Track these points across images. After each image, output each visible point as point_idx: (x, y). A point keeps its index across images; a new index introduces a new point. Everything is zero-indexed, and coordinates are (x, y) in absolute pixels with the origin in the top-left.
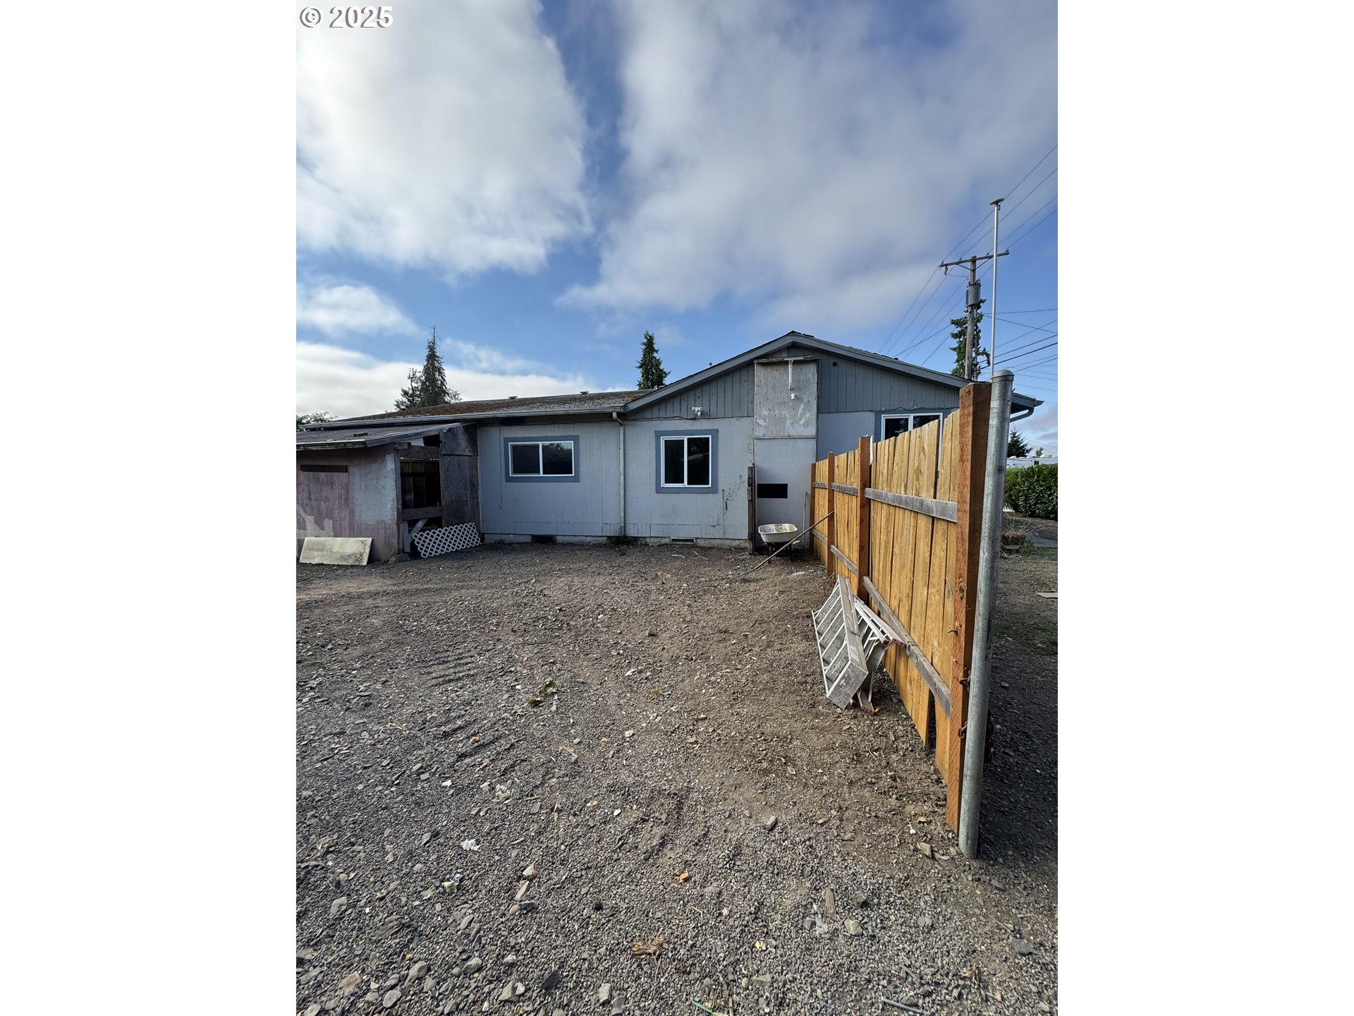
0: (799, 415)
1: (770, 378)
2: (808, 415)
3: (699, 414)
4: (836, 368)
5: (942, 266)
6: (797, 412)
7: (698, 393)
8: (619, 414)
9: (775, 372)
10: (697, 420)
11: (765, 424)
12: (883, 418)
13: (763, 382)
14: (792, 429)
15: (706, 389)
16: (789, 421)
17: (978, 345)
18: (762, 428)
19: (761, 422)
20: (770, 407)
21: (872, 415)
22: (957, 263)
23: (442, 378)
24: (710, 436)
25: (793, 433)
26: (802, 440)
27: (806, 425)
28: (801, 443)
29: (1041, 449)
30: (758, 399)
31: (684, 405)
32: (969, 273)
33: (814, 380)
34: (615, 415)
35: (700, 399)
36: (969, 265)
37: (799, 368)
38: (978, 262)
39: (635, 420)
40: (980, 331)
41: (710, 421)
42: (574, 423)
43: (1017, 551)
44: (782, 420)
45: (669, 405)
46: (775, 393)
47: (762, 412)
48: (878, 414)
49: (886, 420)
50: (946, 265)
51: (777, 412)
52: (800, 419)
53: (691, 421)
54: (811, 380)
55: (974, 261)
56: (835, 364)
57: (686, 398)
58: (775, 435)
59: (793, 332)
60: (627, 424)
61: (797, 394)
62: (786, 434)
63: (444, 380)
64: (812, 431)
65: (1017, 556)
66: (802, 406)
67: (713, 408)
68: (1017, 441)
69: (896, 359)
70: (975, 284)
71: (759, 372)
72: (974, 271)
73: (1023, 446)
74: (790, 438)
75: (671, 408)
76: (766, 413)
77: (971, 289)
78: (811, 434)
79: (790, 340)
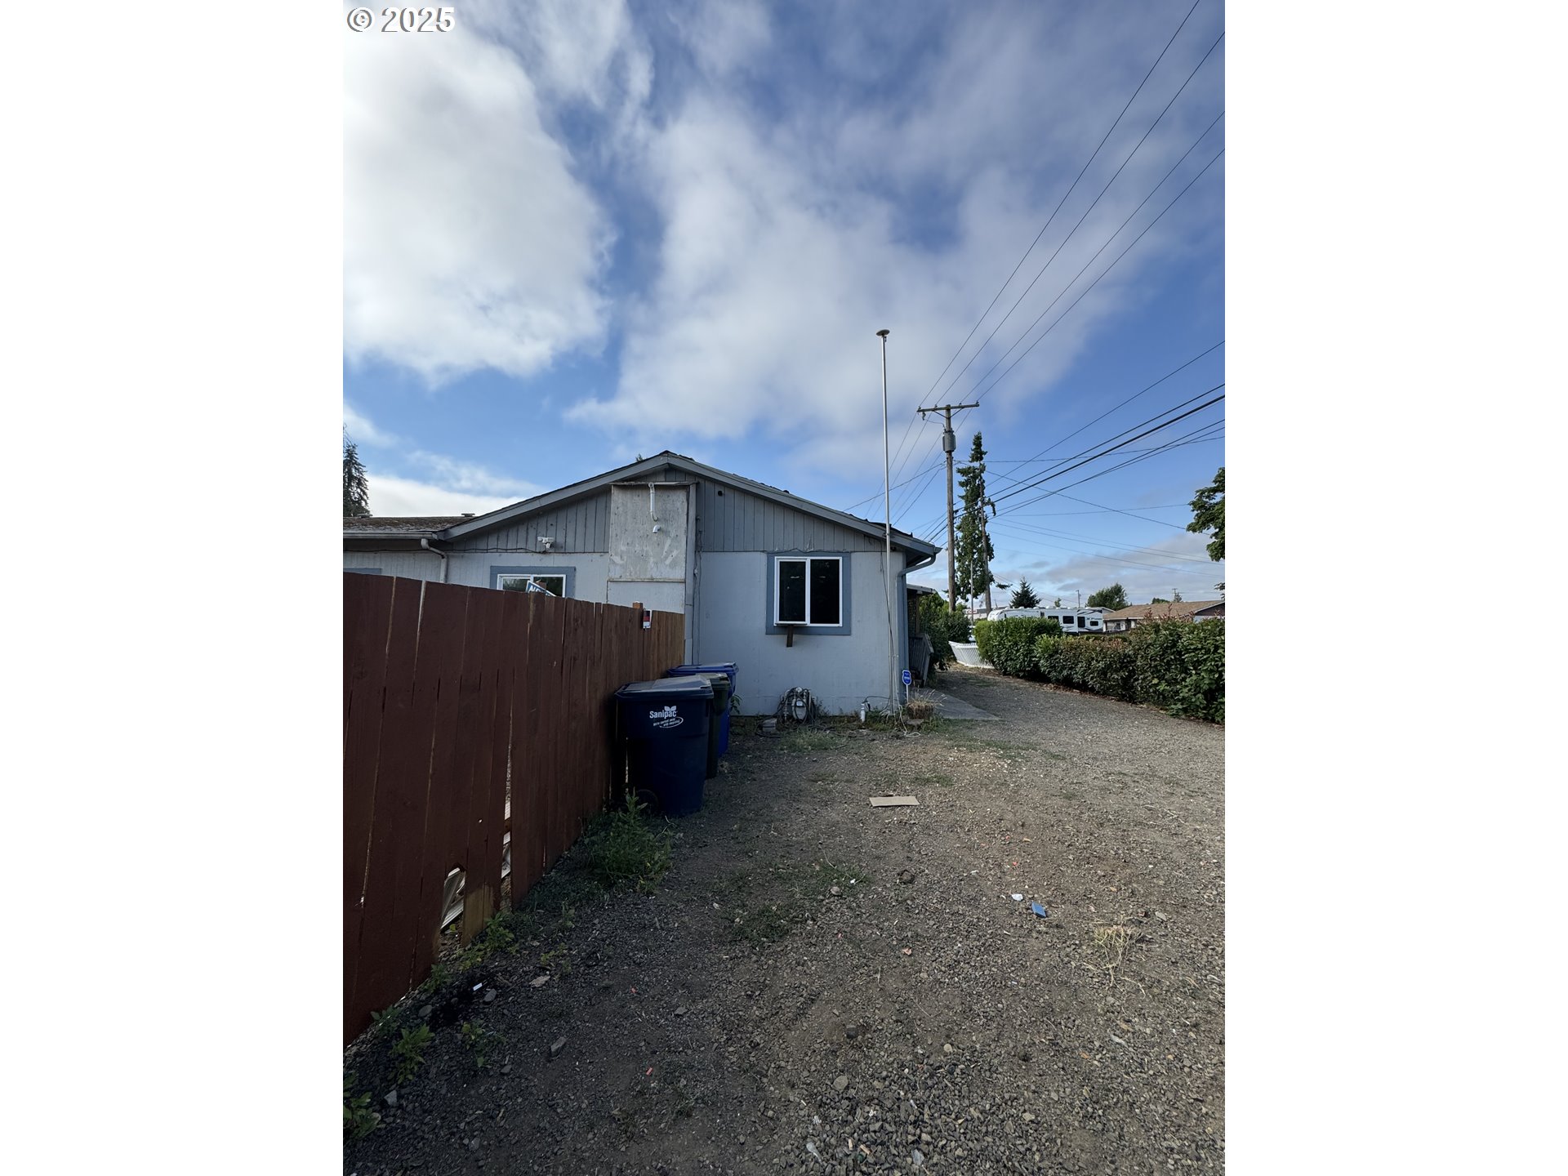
0: (664, 553)
1: (629, 505)
2: (675, 553)
3: (548, 546)
4: (722, 498)
5: (919, 411)
6: (663, 549)
7: (551, 519)
8: (431, 542)
9: (636, 498)
10: (547, 555)
11: (621, 562)
12: (777, 560)
13: (621, 509)
14: (655, 569)
15: (562, 515)
16: (652, 560)
17: (983, 494)
18: (618, 568)
19: (617, 559)
20: (629, 540)
21: (764, 557)
22: (934, 410)
23: (362, 490)
24: (564, 576)
25: (657, 576)
26: (667, 584)
27: (673, 565)
28: (666, 588)
29: (1059, 600)
30: (613, 530)
31: (532, 532)
32: (944, 421)
33: (683, 511)
34: (424, 542)
35: (554, 528)
36: (944, 412)
37: (665, 495)
38: (952, 411)
39: (465, 551)
40: (984, 481)
41: (566, 557)
42: (376, 552)
43: (919, 728)
44: (643, 558)
45: (512, 534)
46: (636, 523)
47: (619, 546)
48: (771, 555)
49: (781, 562)
50: (923, 411)
51: (638, 548)
52: (666, 558)
53: (538, 555)
54: (680, 510)
55: (948, 409)
56: (720, 493)
57: (535, 526)
58: (634, 577)
59: (667, 452)
60: (453, 556)
61: (663, 526)
62: (649, 577)
63: (365, 493)
64: (679, 573)
65: (915, 735)
66: (668, 542)
67: (570, 540)
68: (1027, 591)
69: (786, 491)
70: (949, 431)
71: (618, 498)
72: (949, 419)
73: (1033, 597)
74: (652, 581)
75: (515, 539)
76: (623, 548)
77: (947, 435)
78: (679, 578)
79: (663, 461)
